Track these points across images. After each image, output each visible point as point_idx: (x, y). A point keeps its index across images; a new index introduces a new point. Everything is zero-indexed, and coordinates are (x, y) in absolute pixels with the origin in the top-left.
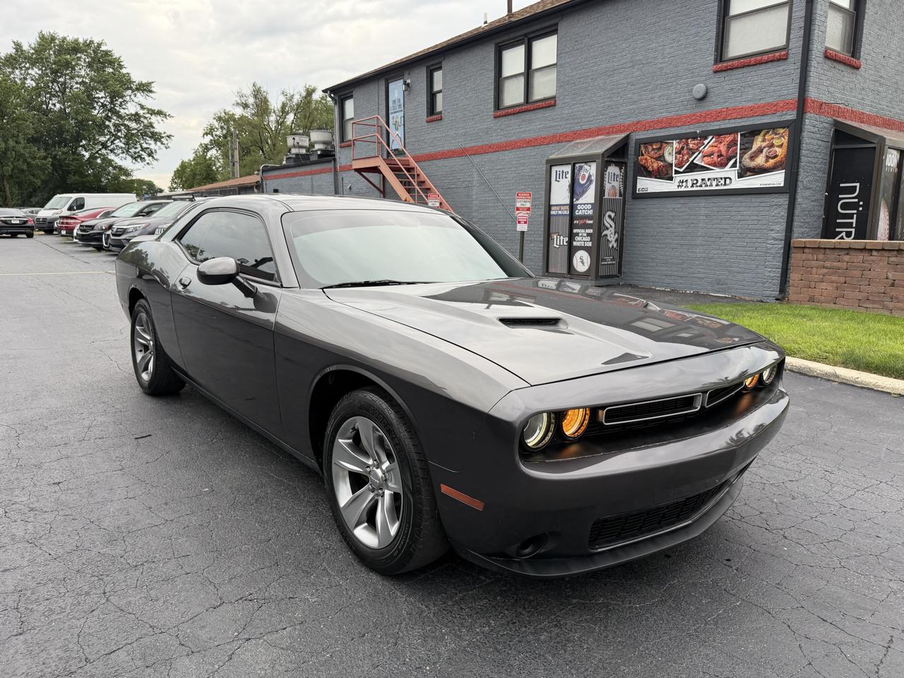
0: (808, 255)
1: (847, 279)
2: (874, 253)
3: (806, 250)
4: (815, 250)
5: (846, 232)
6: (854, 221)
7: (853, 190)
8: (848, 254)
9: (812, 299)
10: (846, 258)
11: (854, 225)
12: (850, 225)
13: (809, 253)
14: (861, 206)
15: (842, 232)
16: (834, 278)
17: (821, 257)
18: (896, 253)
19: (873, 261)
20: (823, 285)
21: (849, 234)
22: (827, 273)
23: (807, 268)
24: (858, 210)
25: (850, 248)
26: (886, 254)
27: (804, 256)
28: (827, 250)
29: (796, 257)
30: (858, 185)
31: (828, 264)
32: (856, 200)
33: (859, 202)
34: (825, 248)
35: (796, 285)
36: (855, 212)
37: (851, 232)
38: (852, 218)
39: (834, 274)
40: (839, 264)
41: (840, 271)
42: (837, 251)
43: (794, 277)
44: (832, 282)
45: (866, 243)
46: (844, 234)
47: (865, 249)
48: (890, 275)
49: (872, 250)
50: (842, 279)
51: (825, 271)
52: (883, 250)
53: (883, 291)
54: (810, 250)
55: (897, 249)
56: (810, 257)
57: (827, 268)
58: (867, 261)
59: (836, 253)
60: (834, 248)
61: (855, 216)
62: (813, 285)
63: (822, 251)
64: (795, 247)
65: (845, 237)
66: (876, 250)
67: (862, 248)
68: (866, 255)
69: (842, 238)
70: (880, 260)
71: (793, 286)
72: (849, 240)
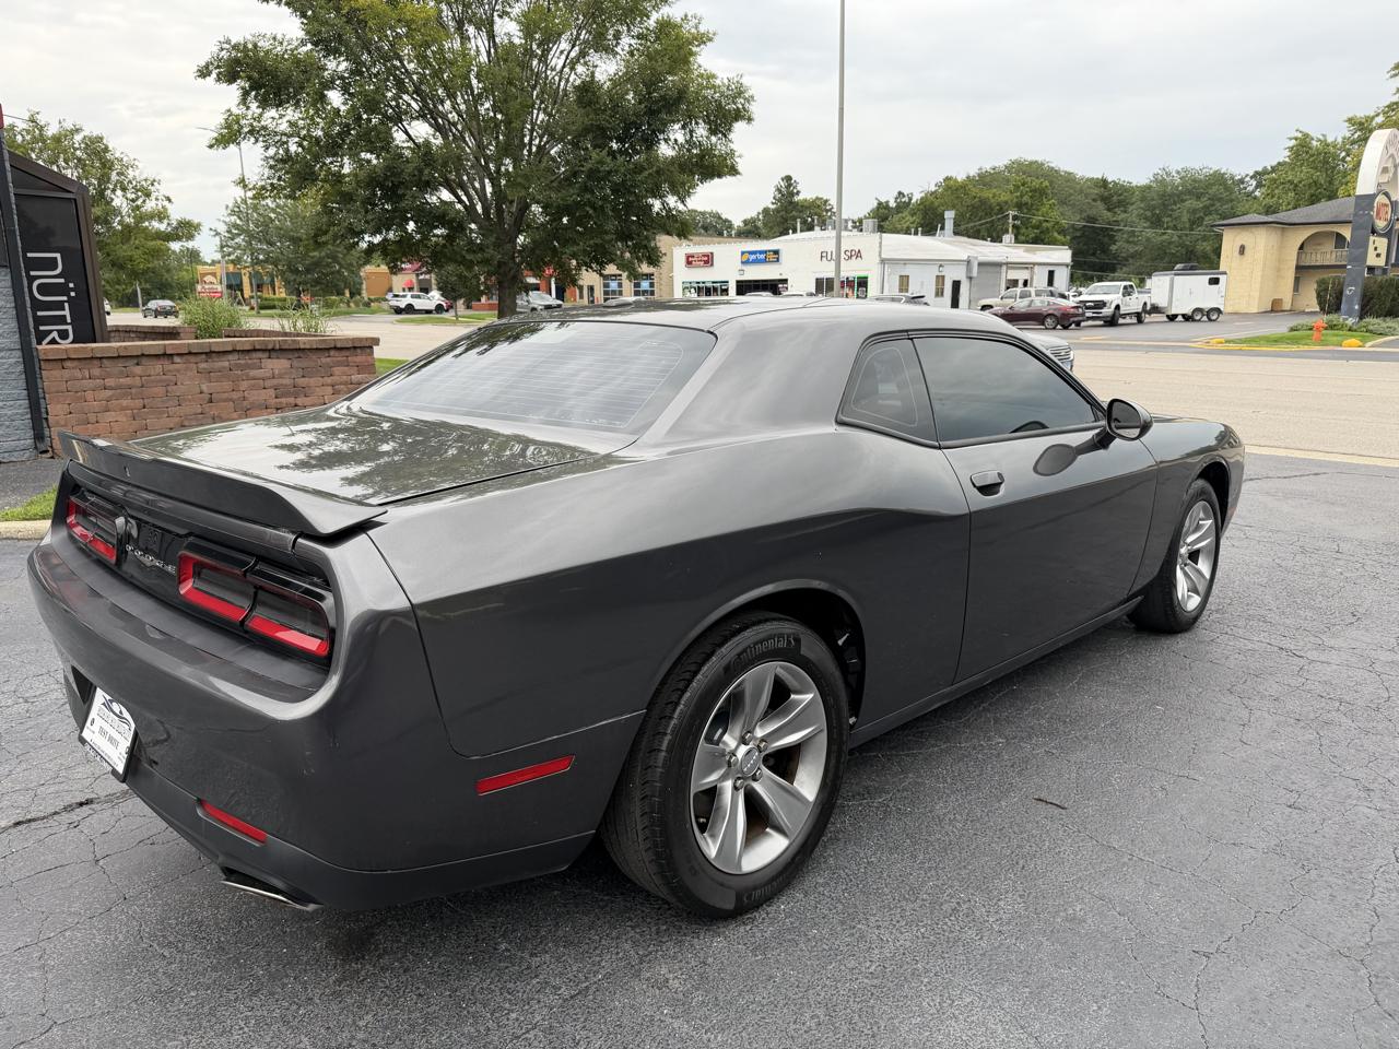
0: (72, 371)
1: (146, 401)
2: (177, 359)
3: (68, 364)
4: (84, 362)
5: (58, 331)
6: (67, 312)
7: (52, 264)
8: (138, 364)
10: (138, 370)
11: (69, 321)
12: (62, 320)
13: (76, 368)
14: (72, 290)
15: (51, 331)
16: (125, 403)
17: (96, 372)
18: (204, 356)
19: (178, 371)
20: (110, 416)
21: (63, 334)
22: (112, 396)
23: (77, 392)
24: (69, 296)
25: (143, 355)
26: (193, 359)
27: (66, 374)
28: (104, 360)
29: (51, 378)
30: (58, 256)
31: (110, 382)
32: (62, 280)
33: (67, 283)
34: (101, 358)
35: (63, 423)
36: (65, 298)
37: (67, 331)
38: (64, 310)
39: (124, 396)
40: (128, 381)
41: (133, 391)
42: (121, 360)
43: (56, 411)
44: (123, 409)
45: (165, 345)
46: (55, 334)
47: (165, 355)
48: (204, 387)
49: (171, 355)
50: (139, 403)
51: (109, 393)
52: (190, 353)
53: (200, 411)
54: (75, 363)
55: (208, 350)
56: (77, 373)
57: (111, 388)
58: (169, 371)
59: (120, 363)
60: (119, 357)
61: (66, 305)
62: (92, 418)
63: (96, 362)
64: (46, 360)
65: (58, 339)
66: (178, 355)
67: (160, 351)
68: (166, 362)
69: (53, 341)
70: (187, 369)
71: (57, 424)
72: (66, 344)
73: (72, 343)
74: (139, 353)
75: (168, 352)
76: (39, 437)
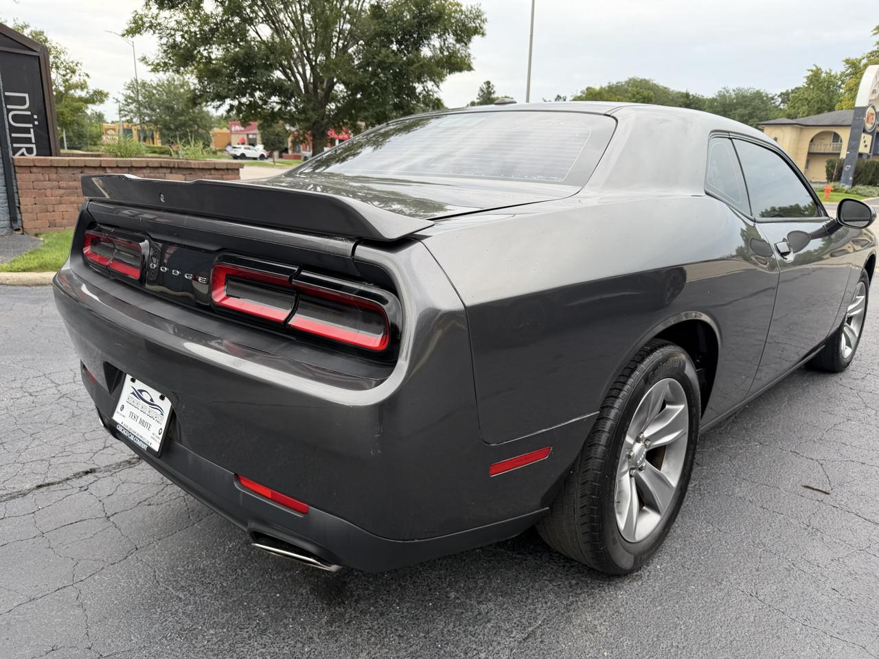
0: (36, 175)
2: (109, 171)
3: (34, 170)
4: (45, 169)
5: (26, 148)
6: (32, 135)
7: (21, 101)
9: (53, 225)
11: (33, 141)
12: (28, 140)
13: (39, 173)
14: (36, 120)
15: (21, 148)
16: (73, 199)
17: (54, 176)
18: (126, 170)
20: (63, 208)
21: (30, 151)
22: (64, 194)
23: (40, 190)
24: (33, 124)
25: (86, 166)
27: (33, 176)
28: (59, 169)
29: (23, 179)
30: (26, 95)
31: (63, 184)
32: (29, 113)
33: (32, 115)
34: (56, 167)
35: (30, 210)
36: (31, 126)
37: (32, 148)
38: (30, 133)
40: (75, 183)
42: (71, 169)
43: (26, 201)
44: (72, 203)
45: (101, 161)
46: (24, 150)
47: (100, 167)
49: (105, 168)
51: (62, 191)
52: (117, 167)
54: (40, 170)
55: (129, 166)
56: (41, 177)
57: (63, 188)
59: (70, 172)
60: (69, 167)
61: (32, 130)
62: (50, 208)
63: (53, 170)
64: (19, 166)
65: (25, 153)
66: (109, 167)
67: (98, 165)
68: (101, 172)
69: (23, 155)
71: (26, 211)
72: (33, 156)
73: (36, 155)
74: (83, 165)
75: (103, 165)
76: (13, 219)
